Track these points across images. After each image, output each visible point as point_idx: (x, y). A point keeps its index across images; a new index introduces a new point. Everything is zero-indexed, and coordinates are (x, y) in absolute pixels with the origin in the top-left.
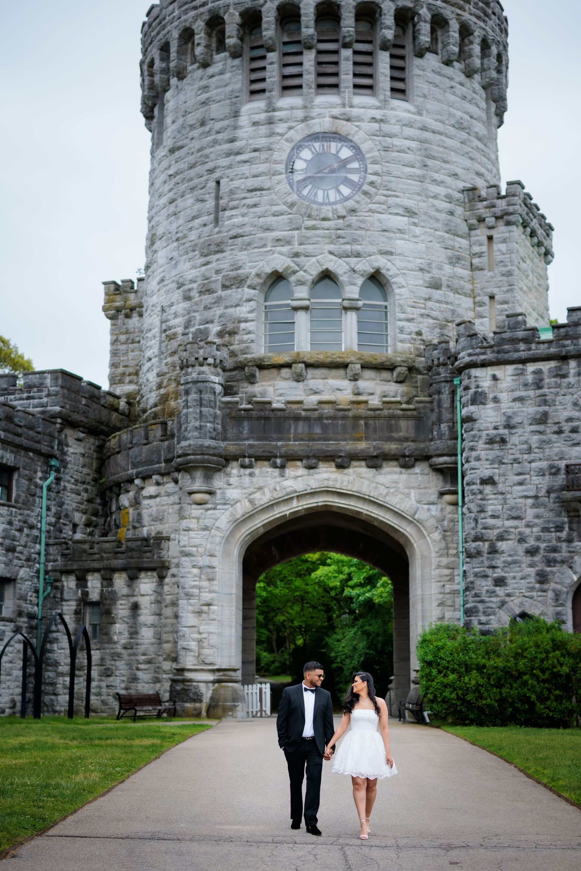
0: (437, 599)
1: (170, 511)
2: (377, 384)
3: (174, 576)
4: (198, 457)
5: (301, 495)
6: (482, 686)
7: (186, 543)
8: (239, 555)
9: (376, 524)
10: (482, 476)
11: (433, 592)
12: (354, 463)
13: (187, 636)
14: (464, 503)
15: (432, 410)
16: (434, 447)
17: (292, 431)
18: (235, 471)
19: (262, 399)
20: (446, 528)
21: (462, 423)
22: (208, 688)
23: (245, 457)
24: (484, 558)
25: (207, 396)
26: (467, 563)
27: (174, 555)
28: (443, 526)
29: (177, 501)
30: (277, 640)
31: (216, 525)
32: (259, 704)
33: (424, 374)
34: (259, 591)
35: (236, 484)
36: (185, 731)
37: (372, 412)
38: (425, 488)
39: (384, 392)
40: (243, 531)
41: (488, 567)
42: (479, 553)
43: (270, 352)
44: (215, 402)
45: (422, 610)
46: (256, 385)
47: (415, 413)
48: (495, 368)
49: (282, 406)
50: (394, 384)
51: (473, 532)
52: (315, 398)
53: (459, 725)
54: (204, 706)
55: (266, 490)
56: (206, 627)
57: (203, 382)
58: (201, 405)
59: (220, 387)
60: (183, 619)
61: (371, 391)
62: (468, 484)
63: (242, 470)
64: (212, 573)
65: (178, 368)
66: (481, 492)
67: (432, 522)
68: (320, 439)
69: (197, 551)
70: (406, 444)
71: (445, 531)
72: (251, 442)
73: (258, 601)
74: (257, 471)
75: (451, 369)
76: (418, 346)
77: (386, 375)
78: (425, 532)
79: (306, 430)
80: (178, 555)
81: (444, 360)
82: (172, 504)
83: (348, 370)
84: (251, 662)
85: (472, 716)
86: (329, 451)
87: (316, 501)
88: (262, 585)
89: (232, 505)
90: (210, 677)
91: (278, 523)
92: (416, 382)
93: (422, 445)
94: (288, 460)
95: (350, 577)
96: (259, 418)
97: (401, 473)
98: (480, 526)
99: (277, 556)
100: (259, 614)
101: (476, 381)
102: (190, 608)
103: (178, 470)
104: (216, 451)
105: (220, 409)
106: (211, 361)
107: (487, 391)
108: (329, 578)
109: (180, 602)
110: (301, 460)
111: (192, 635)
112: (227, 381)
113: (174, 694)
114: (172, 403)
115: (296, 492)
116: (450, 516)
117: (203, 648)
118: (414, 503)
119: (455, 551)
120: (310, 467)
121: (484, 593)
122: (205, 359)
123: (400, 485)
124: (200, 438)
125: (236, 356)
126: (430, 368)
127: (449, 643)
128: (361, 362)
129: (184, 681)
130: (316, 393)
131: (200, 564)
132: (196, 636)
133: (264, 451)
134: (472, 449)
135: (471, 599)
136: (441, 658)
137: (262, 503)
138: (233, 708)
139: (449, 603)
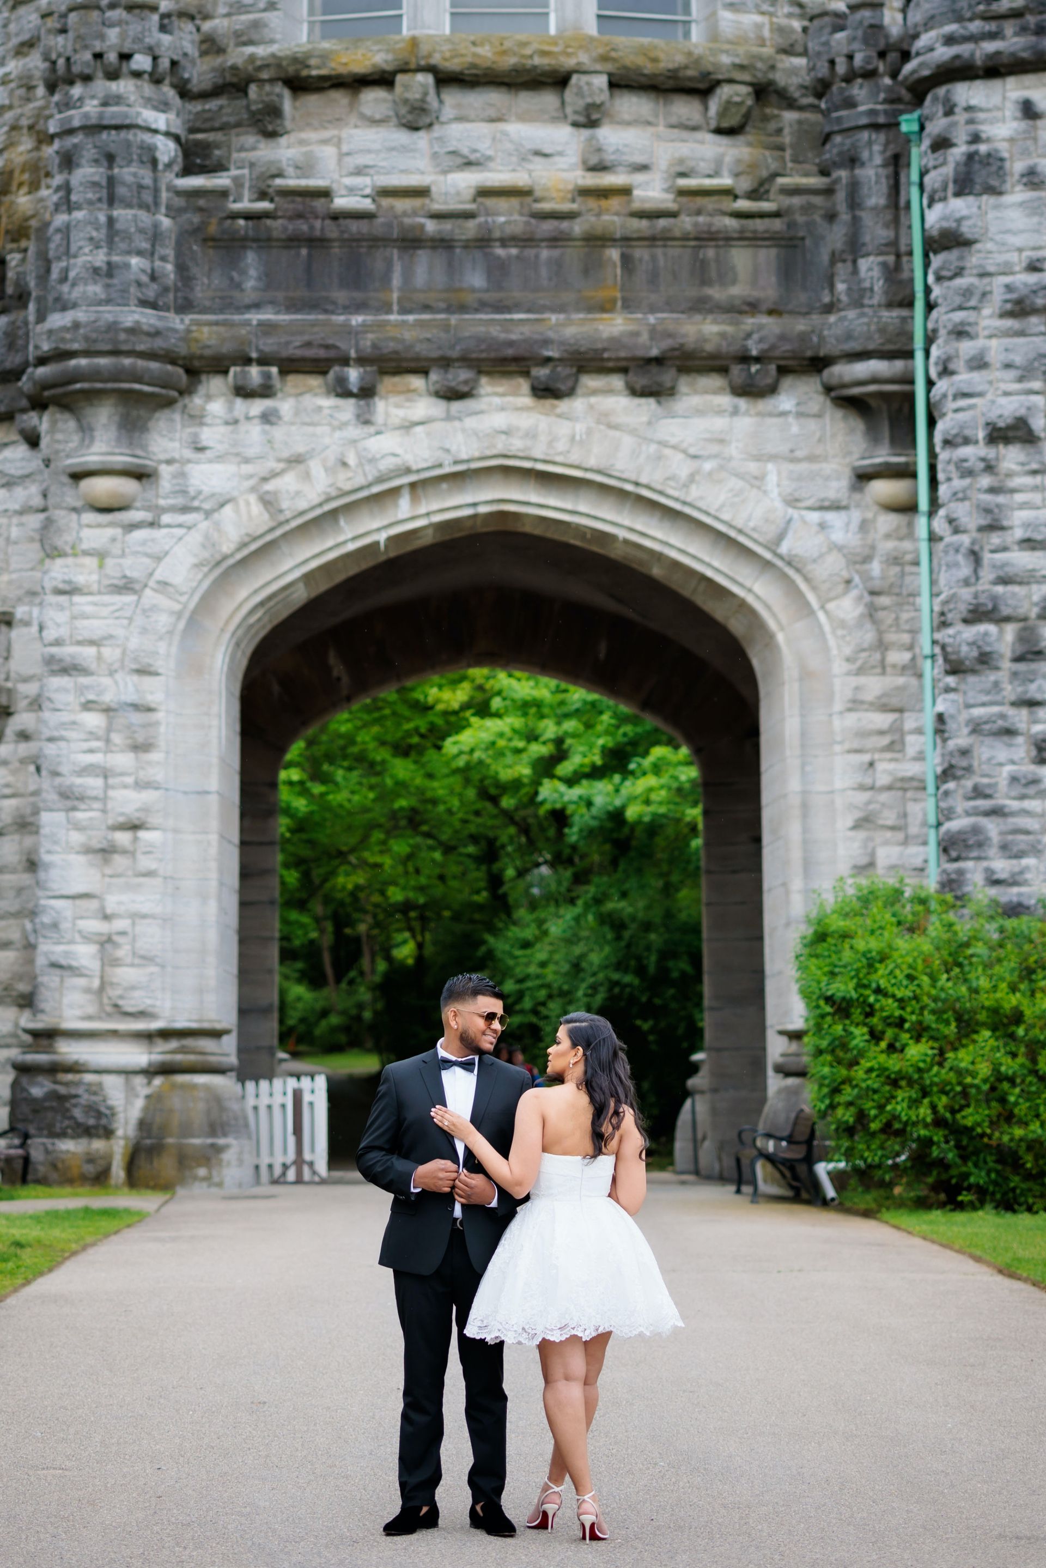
0: (851, 807)
1: (15, 532)
2: (659, 137)
3: (24, 736)
4: (103, 361)
5: (424, 483)
6: (1012, 1081)
7: (64, 632)
8: (230, 669)
9: (656, 571)
10: (993, 416)
11: (838, 785)
12: (589, 382)
13: (65, 925)
14: (934, 504)
15: (831, 217)
16: (839, 331)
17: (396, 281)
18: (217, 408)
19: (303, 183)
20: (877, 584)
21: (926, 256)
22: (130, 1091)
23: (248, 361)
24: (1002, 676)
25: (128, 173)
26: (948, 690)
27: (27, 671)
28: (866, 577)
29: (37, 501)
30: (335, 949)
31: (158, 575)
32: (291, 1140)
33: (801, 108)
34: (285, 795)
35: (221, 448)
36: (56, 1232)
37: (644, 223)
38: (811, 458)
39: (681, 161)
40: (243, 593)
41: (1014, 704)
42: (985, 659)
43: (324, 37)
44: (156, 191)
45: (805, 842)
46: (283, 141)
47: (777, 225)
48: (1029, 79)
49: (366, 204)
50: (710, 137)
51: (966, 594)
52: (466, 181)
53: (941, 1206)
54: (118, 1149)
55: (315, 467)
56: (124, 898)
57: (118, 128)
58: (111, 200)
59: (172, 145)
60: (54, 874)
61: (640, 159)
62: (947, 443)
63: (239, 402)
64: (145, 726)
65: (41, 91)
66: (989, 468)
67: (833, 565)
68: (482, 306)
69: (99, 658)
70: (750, 322)
71: (873, 593)
72: (267, 315)
73: (283, 824)
74: (285, 406)
75: (889, 89)
76: (784, 21)
77: (685, 108)
78: (811, 597)
79: (440, 279)
80: (37, 669)
81: (867, 60)
82: (21, 513)
83: (569, 94)
84: (266, 1011)
85: (978, 1177)
86: (511, 343)
87: (468, 498)
88: (294, 775)
89: (208, 514)
90: (139, 1056)
91: (353, 570)
92: (779, 131)
93: (801, 325)
94: (383, 372)
95: (560, 754)
96: (293, 241)
97: (735, 412)
98: (987, 575)
99: (345, 680)
100: (286, 866)
101: (971, 122)
102: (76, 838)
103: (39, 404)
104: (159, 343)
105: (172, 212)
106: (141, 62)
107: (1004, 149)
108: (501, 754)
109: (46, 818)
110: (425, 372)
111: (82, 924)
112: (192, 130)
113: (25, 1109)
114: (23, 201)
115: (408, 471)
116: (890, 545)
117: (116, 962)
118: (778, 504)
119: (907, 656)
120: (452, 395)
121: (1003, 783)
122: (125, 57)
123: (733, 450)
124: (108, 301)
125: (221, 51)
126: (821, 88)
127: (903, 944)
128: (609, 67)
129: (53, 1069)
130: (469, 164)
131: (108, 698)
132: (95, 926)
133: (308, 344)
134: (960, 333)
135: (960, 805)
136: (878, 991)
137: (303, 505)
138: (210, 1157)
139: (889, 817)
